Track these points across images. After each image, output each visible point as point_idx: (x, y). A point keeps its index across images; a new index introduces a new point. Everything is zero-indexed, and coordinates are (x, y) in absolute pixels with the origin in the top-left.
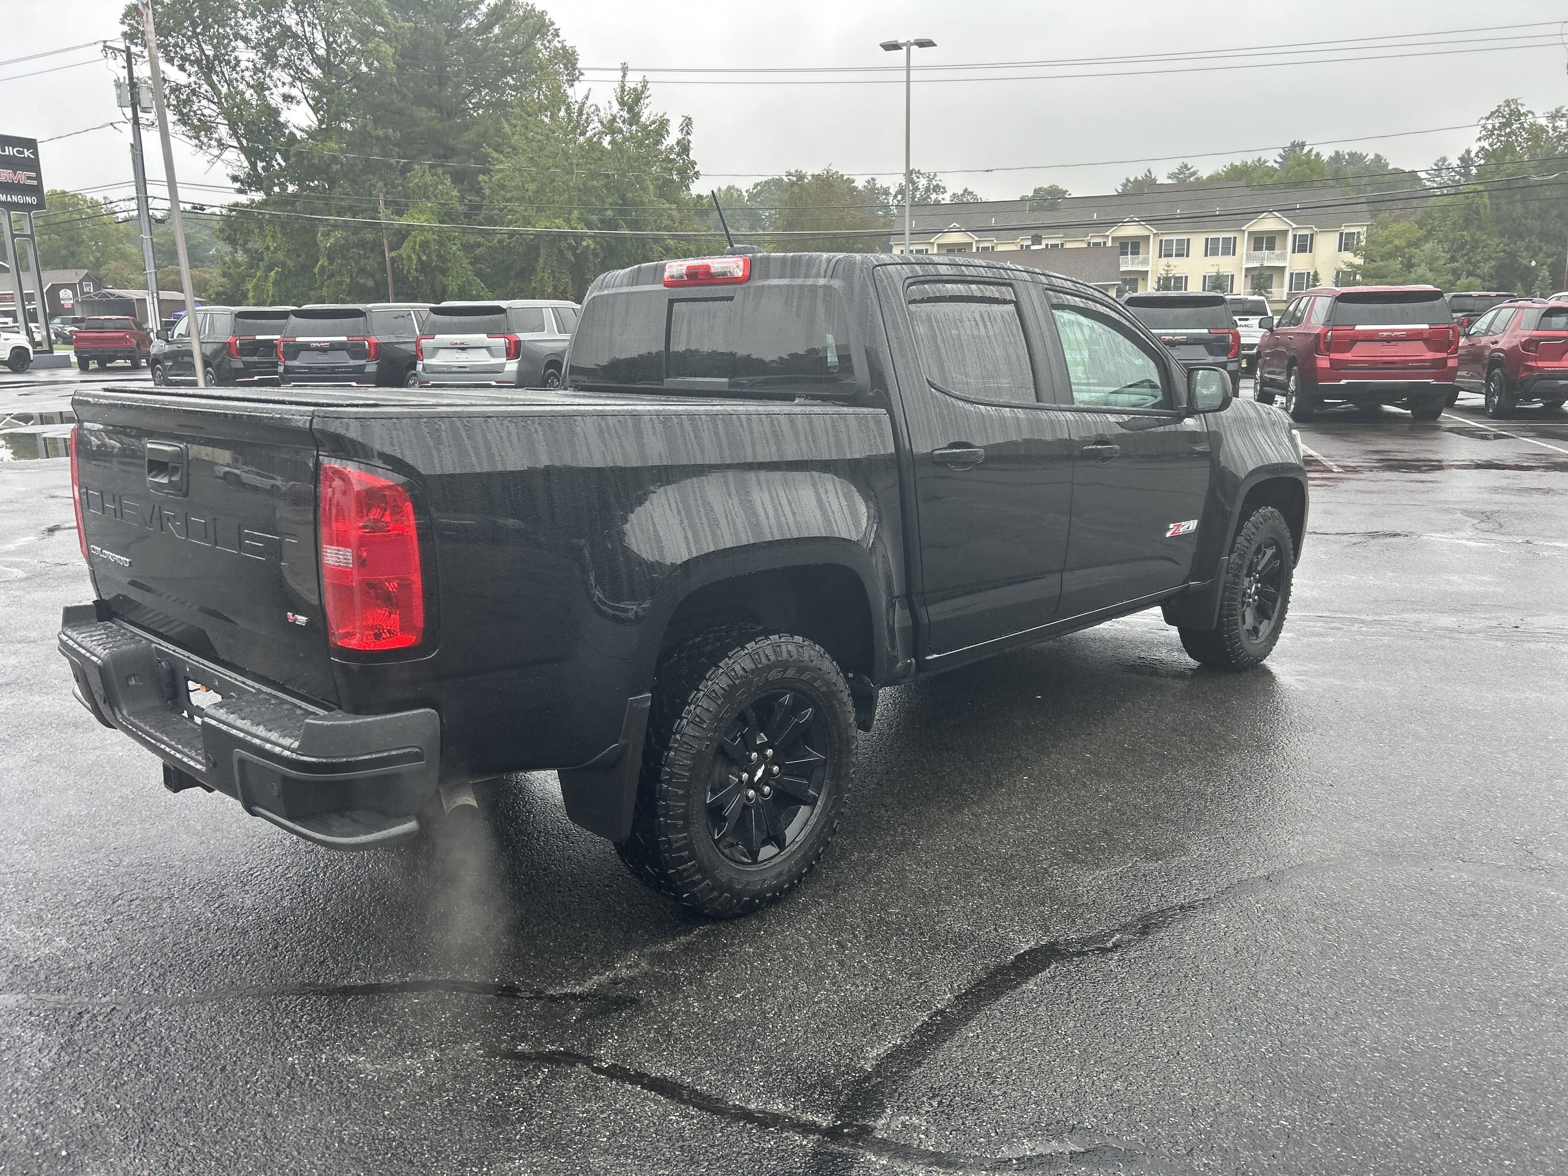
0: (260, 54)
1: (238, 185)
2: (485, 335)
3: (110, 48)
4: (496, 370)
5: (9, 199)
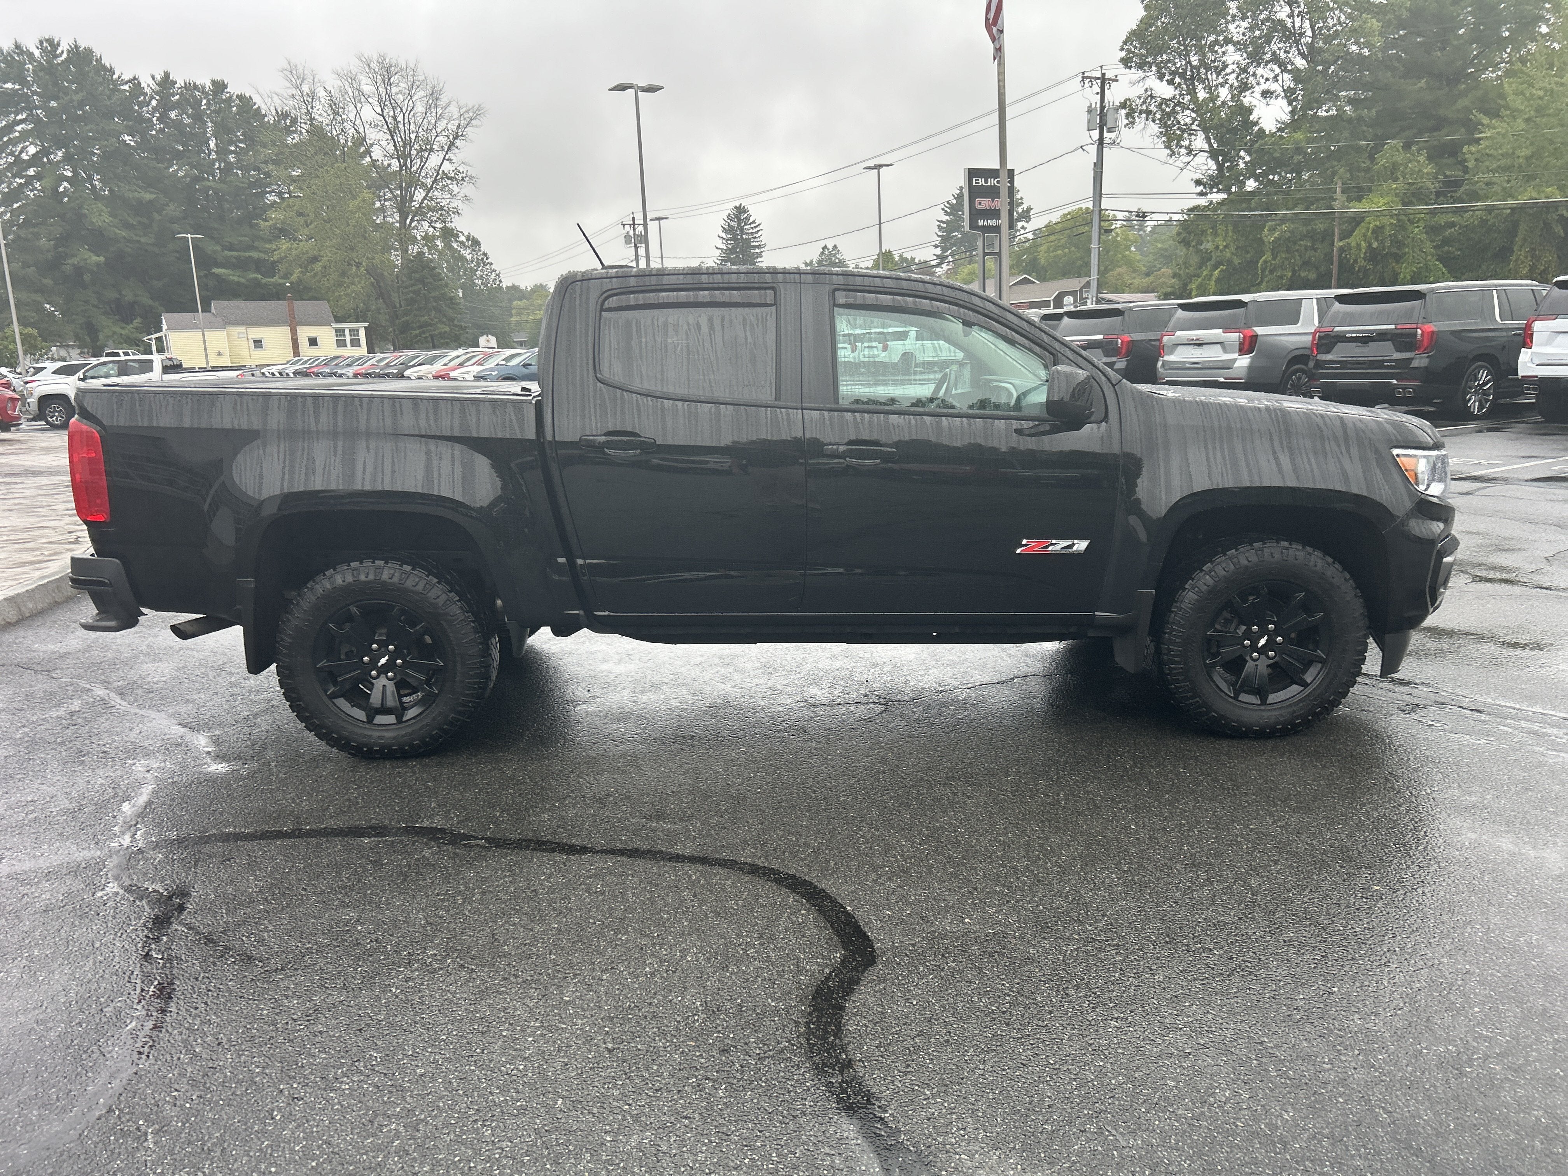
0: (1245, 55)
1: (1200, 188)
2: (1221, 331)
3: (1087, 77)
4: (1227, 366)
5: (986, 223)
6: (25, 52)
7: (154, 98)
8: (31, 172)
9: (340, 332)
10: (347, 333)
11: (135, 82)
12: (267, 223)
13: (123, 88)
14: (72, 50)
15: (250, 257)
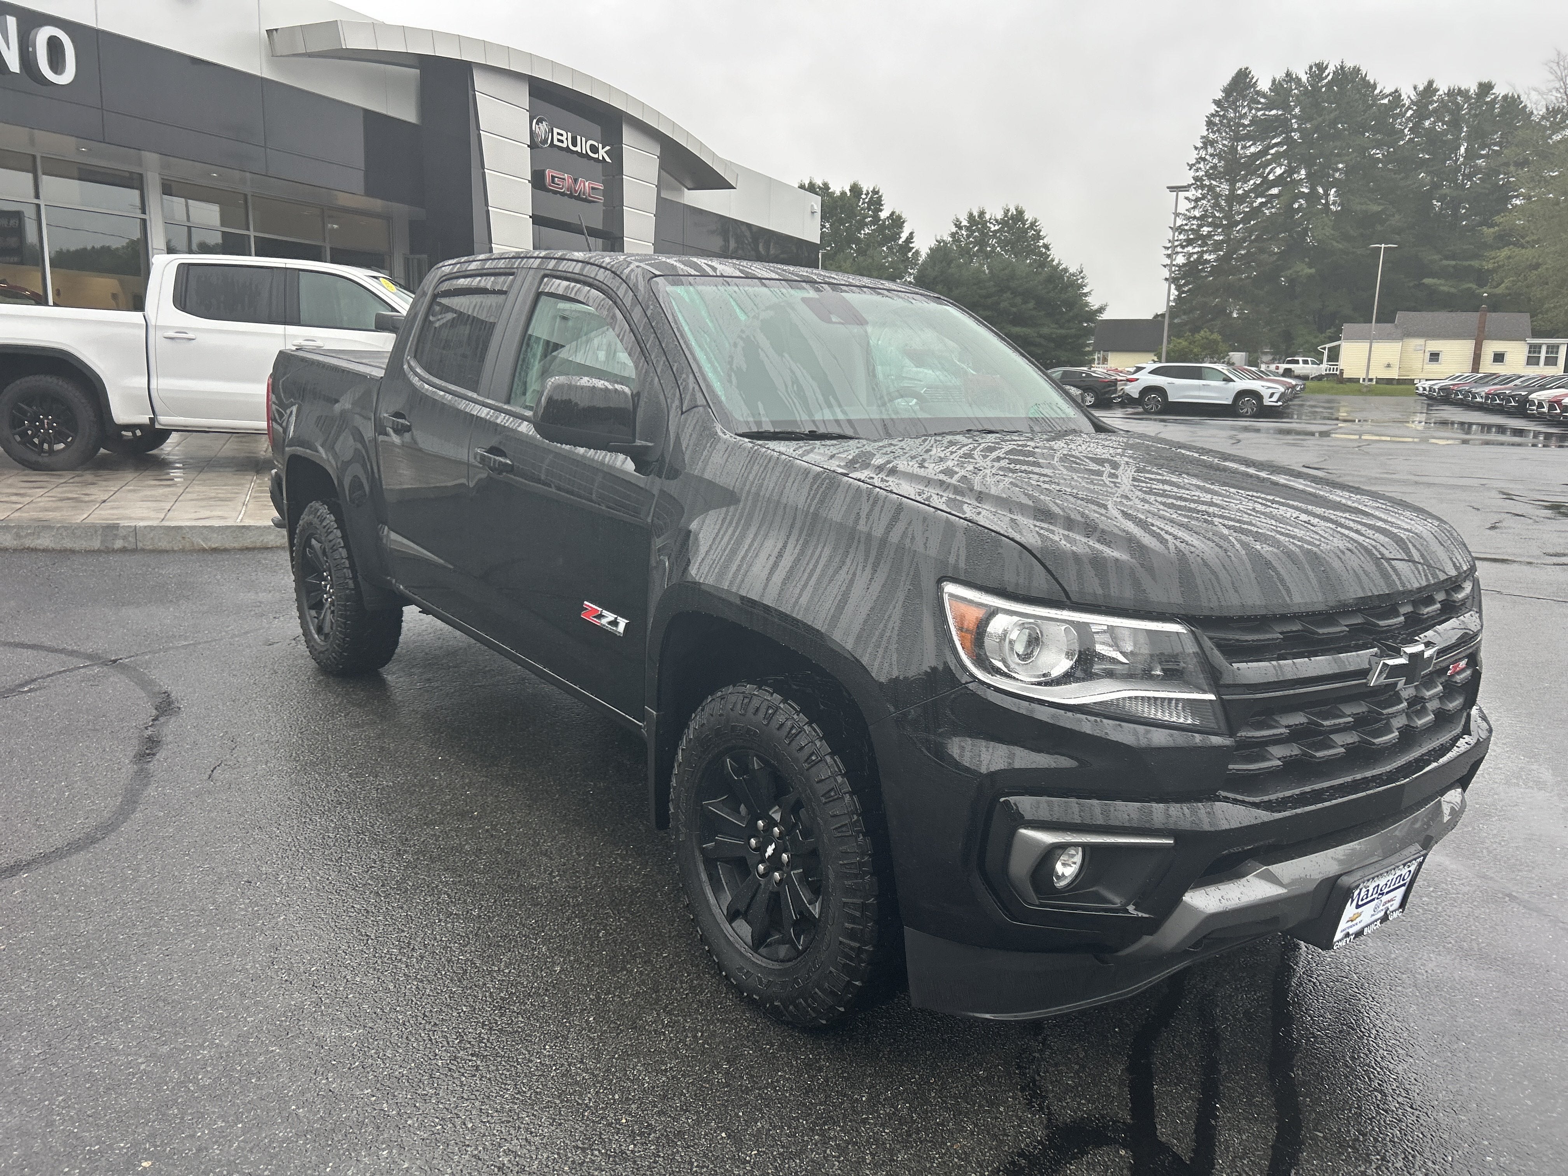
6: (1294, 80)
7: (1411, 108)
8: (1275, 191)
9: (1534, 349)
10: (1544, 349)
11: (1396, 95)
12: (1492, 230)
13: (1382, 102)
14: (1337, 71)
15: (1470, 265)
